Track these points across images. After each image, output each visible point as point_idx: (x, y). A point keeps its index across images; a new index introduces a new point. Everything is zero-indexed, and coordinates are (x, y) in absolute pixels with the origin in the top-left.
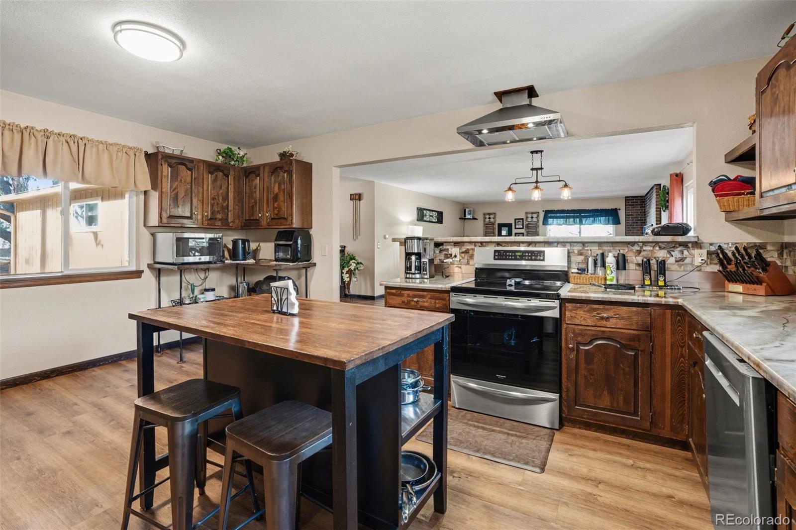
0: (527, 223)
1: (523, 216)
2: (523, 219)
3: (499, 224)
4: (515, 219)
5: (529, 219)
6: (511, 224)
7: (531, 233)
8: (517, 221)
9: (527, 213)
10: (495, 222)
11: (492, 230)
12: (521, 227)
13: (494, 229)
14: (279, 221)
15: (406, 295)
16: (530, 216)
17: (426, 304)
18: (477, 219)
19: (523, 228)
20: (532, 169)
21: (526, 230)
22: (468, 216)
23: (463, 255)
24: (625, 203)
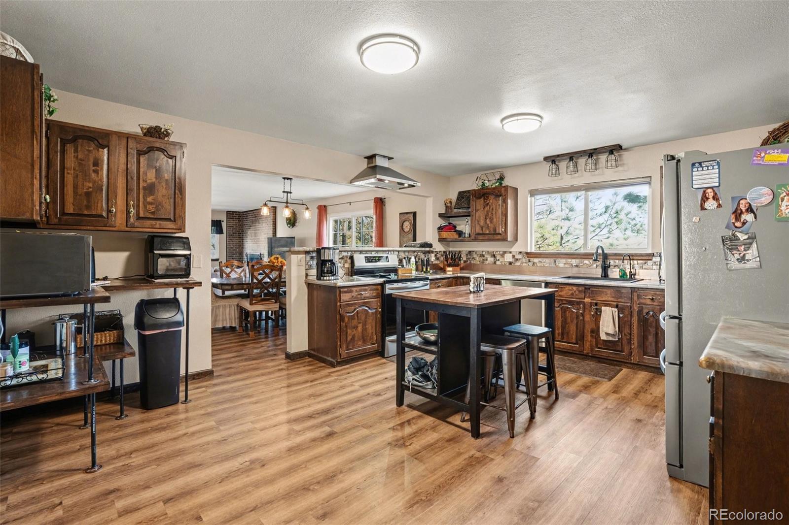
14: (158, 222)
15: (354, 291)
17: (367, 295)
20: (284, 192)
23: (340, 260)
24: (227, 216)
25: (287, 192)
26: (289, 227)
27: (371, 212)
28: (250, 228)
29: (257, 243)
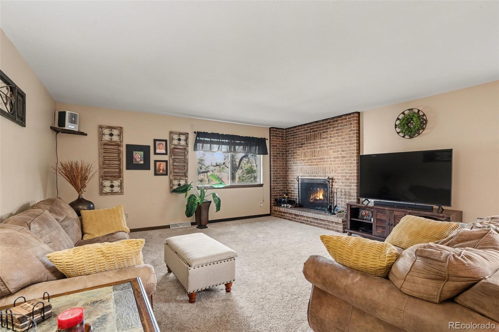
0: (173, 146)
1: (167, 138)
2: (166, 141)
3: (128, 146)
4: (155, 141)
5: (175, 142)
6: (149, 147)
7: (177, 160)
8: (157, 143)
9: (171, 133)
10: (122, 142)
11: (116, 155)
12: (164, 152)
13: (119, 153)
16: (176, 137)
18: (86, 135)
19: (166, 154)
21: (171, 156)
22: (69, 126)
24: (270, 134)
28: (302, 147)
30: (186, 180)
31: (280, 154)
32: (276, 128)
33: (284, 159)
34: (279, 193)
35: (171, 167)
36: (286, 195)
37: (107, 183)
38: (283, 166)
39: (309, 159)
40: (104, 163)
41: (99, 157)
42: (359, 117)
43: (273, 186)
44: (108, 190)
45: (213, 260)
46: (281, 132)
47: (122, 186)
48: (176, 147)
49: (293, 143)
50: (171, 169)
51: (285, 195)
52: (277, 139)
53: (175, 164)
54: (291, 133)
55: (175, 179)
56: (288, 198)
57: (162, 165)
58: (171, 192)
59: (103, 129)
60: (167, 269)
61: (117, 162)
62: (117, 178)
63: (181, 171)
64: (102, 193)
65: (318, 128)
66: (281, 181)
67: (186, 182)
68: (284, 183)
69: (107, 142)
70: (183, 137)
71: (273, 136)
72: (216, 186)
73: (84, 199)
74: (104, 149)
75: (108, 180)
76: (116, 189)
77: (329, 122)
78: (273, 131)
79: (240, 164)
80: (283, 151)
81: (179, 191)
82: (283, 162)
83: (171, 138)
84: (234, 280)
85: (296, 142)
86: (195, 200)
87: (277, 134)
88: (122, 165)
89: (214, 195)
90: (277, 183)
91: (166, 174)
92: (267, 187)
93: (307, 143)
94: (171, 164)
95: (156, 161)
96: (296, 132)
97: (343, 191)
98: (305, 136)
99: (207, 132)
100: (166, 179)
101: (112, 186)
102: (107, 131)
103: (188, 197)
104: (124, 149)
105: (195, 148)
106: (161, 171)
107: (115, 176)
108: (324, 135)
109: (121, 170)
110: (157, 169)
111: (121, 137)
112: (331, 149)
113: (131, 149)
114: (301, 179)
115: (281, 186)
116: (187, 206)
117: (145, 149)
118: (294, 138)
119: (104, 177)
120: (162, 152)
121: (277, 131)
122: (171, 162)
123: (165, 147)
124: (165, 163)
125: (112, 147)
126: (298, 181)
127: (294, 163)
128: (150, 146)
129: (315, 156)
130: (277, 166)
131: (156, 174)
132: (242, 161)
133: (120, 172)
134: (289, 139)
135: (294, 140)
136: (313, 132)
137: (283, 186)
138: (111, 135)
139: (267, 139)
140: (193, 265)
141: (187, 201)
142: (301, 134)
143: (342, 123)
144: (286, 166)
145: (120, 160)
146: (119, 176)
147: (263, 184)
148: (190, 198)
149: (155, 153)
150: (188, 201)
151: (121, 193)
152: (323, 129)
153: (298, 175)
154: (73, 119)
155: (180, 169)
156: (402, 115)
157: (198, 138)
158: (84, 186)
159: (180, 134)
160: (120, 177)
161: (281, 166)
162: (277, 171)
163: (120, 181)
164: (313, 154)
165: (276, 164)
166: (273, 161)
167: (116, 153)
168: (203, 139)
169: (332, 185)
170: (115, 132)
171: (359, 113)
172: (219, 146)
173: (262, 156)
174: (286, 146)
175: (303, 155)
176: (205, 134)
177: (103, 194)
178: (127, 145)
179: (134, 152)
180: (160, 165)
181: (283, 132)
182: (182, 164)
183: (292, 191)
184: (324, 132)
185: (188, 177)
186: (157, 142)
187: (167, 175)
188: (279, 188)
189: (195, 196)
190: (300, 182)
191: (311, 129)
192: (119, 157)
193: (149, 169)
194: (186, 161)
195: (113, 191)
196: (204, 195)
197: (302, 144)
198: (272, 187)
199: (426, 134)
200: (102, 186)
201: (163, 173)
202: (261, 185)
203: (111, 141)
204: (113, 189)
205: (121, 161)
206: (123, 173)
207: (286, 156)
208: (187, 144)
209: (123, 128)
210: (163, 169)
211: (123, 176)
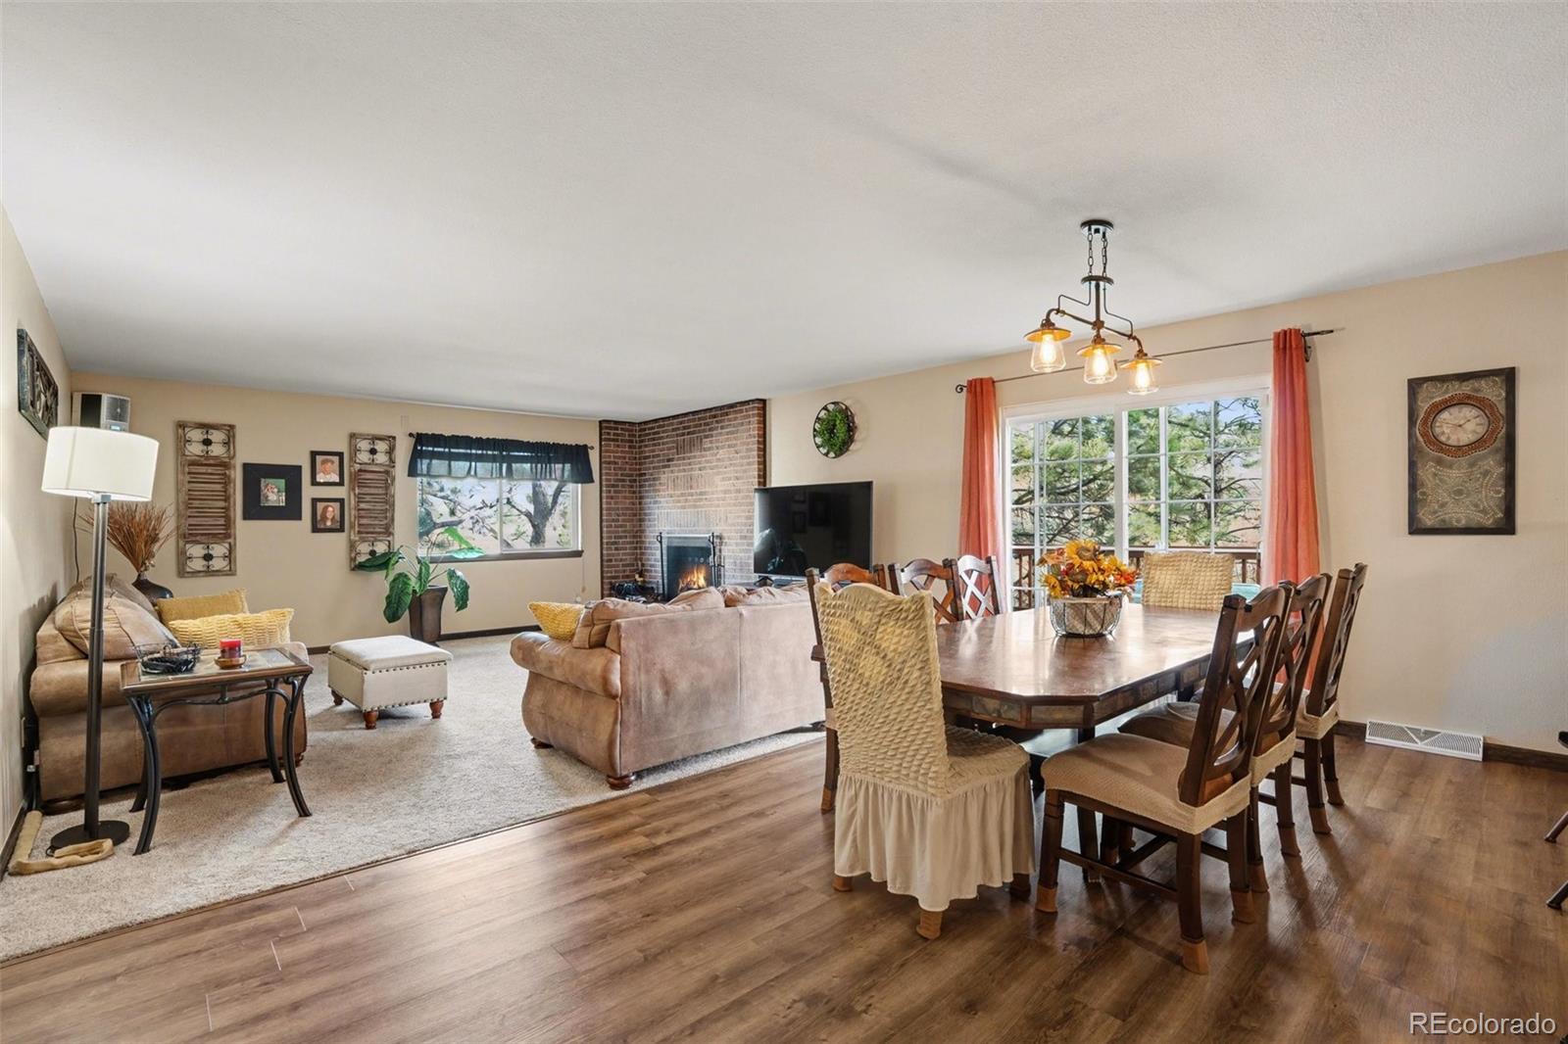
0: (357, 467)
1: (343, 447)
2: (340, 455)
4: (314, 454)
5: (364, 457)
6: (298, 469)
7: (368, 498)
8: (319, 459)
9: (353, 436)
10: (232, 457)
11: (218, 487)
12: (336, 479)
13: (227, 481)
16: (364, 445)
19: (341, 483)
21: (351, 489)
24: (601, 435)
25: (1098, 279)
26: (826, 455)
27: (1264, 384)
28: (669, 466)
29: (695, 506)
30: (389, 541)
31: (624, 481)
32: (616, 422)
33: (634, 492)
34: (624, 571)
35: (353, 512)
36: (640, 577)
37: (197, 551)
38: (632, 509)
39: (682, 495)
40: (189, 504)
41: (178, 491)
42: (764, 408)
43: (608, 555)
44: (198, 564)
45: (406, 662)
46: (627, 430)
47: (233, 556)
48: (363, 467)
49: (654, 457)
50: (353, 519)
51: (637, 576)
52: (618, 446)
53: (362, 506)
54: (650, 434)
55: (363, 540)
56: (644, 582)
57: (330, 509)
58: (353, 570)
59: (187, 430)
60: (333, 699)
61: (222, 504)
62: (221, 539)
63: (377, 522)
64: (182, 572)
65: (696, 426)
66: (628, 543)
67: (389, 547)
68: (636, 548)
69: (197, 458)
70: (381, 446)
71: (606, 440)
72: (461, 556)
73: (150, 583)
74: (189, 473)
75: (199, 543)
76: (218, 564)
77: (715, 416)
78: (607, 428)
79: (555, 502)
80: (632, 475)
81: (371, 567)
82: (634, 500)
83: (353, 448)
84: (445, 698)
85: (658, 456)
86: (406, 584)
87: (618, 435)
88: (232, 509)
89: (452, 575)
90: (616, 549)
91: (341, 529)
92: (592, 558)
93: (679, 459)
94: (352, 506)
95: (315, 501)
96: (658, 433)
97: (738, 562)
98: (673, 442)
99: (440, 433)
100: (339, 540)
101: (208, 557)
102: (196, 435)
103: (391, 578)
104: (238, 475)
105: (412, 472)
106: (329, 523)
107: (214, 535)
108: (707, 444)
109: (230, 520)
110: (319, 518)
111: (232, 448)
112: (718, 473)
113: (255, 474)
114: (669, 538)
115: (628, 554)
116: (388, 597)
117: (290, 475)
118: (655, 445)
119: (188, 536)
120: (331, 480)
121: (617, 429)
122: (353, 502)
123: (338, 469)
124: (338, 505)
125: (210, 470)
126: (661, 542)
127: (655, 502)
128: (300, 467)
129: (691, 487)
130: (618, 509)
131: (315, 529)
132: (562, 494)
133: (229, 524)
134: (646, 446)
135: (654, 451)
136: (689, 433)
137: (633, 554)
138: (207, 442)
139: (592, 448)
140: (372, 667)
141: (388, 586)
142: (667, 436)
143: (736, 419)
144: (641, 509)
145: (227, 499)
146: (226, 533)
147: (582, 551)
148: (394, 580)
149: (314, 483)
150: (392, 589)
151: (231, 572)
152: (704, 431)
153: (661, 529)
154: (119, 410)
155: (376, 517)
156: (824, 412)
157: (419, 448)
158: (150, 555)
159: (375, 438)
160: (227, 536)
161: (627, 509)
162: (618, 520)
163: (227, 545)
164: (690, 482)
165: (616, 503)
166: (607, 497)
167: (219, 483)
168: (430, 449)
169: (720, 551)
170: (217, 436)
171: (764, 401)
172: (471, 465)
173: (580, 485)
174: (640, 464)
175: (671, 484)
176: (437, 439)
177: (186, 575)
178: (246, 466)
179: (263, 480)
180: (325, 509)
181: (632, 431)
182: (379, 507)
183: (651, 566)
184: (706, 437)
185: (393, 534)
186: (317, 457)
187: (343, 531)
188: (621, 560)
189: (406, 576)
190: (664, 546)
191: (684, 428)
192: (225, 492)
193: (300, 518)
194: (389, 502)
195: (212, 568)
196: (428, 574)
197: (669, 460)
198: (605, 558)
199: (857, 450)
200: (182, 558)
201: (334, 527)
202: (578, 554)
203: (207, 456)
204: (211, 563)
205: (232, 499)
206: (235, 528)
207: (641, 486)
208: (392, 461)
209: (237, 427)
210: (334, 517)
211: (235, 535)
